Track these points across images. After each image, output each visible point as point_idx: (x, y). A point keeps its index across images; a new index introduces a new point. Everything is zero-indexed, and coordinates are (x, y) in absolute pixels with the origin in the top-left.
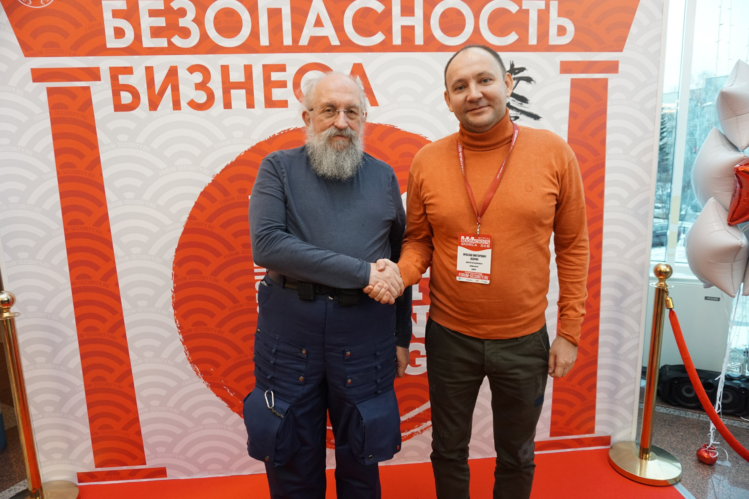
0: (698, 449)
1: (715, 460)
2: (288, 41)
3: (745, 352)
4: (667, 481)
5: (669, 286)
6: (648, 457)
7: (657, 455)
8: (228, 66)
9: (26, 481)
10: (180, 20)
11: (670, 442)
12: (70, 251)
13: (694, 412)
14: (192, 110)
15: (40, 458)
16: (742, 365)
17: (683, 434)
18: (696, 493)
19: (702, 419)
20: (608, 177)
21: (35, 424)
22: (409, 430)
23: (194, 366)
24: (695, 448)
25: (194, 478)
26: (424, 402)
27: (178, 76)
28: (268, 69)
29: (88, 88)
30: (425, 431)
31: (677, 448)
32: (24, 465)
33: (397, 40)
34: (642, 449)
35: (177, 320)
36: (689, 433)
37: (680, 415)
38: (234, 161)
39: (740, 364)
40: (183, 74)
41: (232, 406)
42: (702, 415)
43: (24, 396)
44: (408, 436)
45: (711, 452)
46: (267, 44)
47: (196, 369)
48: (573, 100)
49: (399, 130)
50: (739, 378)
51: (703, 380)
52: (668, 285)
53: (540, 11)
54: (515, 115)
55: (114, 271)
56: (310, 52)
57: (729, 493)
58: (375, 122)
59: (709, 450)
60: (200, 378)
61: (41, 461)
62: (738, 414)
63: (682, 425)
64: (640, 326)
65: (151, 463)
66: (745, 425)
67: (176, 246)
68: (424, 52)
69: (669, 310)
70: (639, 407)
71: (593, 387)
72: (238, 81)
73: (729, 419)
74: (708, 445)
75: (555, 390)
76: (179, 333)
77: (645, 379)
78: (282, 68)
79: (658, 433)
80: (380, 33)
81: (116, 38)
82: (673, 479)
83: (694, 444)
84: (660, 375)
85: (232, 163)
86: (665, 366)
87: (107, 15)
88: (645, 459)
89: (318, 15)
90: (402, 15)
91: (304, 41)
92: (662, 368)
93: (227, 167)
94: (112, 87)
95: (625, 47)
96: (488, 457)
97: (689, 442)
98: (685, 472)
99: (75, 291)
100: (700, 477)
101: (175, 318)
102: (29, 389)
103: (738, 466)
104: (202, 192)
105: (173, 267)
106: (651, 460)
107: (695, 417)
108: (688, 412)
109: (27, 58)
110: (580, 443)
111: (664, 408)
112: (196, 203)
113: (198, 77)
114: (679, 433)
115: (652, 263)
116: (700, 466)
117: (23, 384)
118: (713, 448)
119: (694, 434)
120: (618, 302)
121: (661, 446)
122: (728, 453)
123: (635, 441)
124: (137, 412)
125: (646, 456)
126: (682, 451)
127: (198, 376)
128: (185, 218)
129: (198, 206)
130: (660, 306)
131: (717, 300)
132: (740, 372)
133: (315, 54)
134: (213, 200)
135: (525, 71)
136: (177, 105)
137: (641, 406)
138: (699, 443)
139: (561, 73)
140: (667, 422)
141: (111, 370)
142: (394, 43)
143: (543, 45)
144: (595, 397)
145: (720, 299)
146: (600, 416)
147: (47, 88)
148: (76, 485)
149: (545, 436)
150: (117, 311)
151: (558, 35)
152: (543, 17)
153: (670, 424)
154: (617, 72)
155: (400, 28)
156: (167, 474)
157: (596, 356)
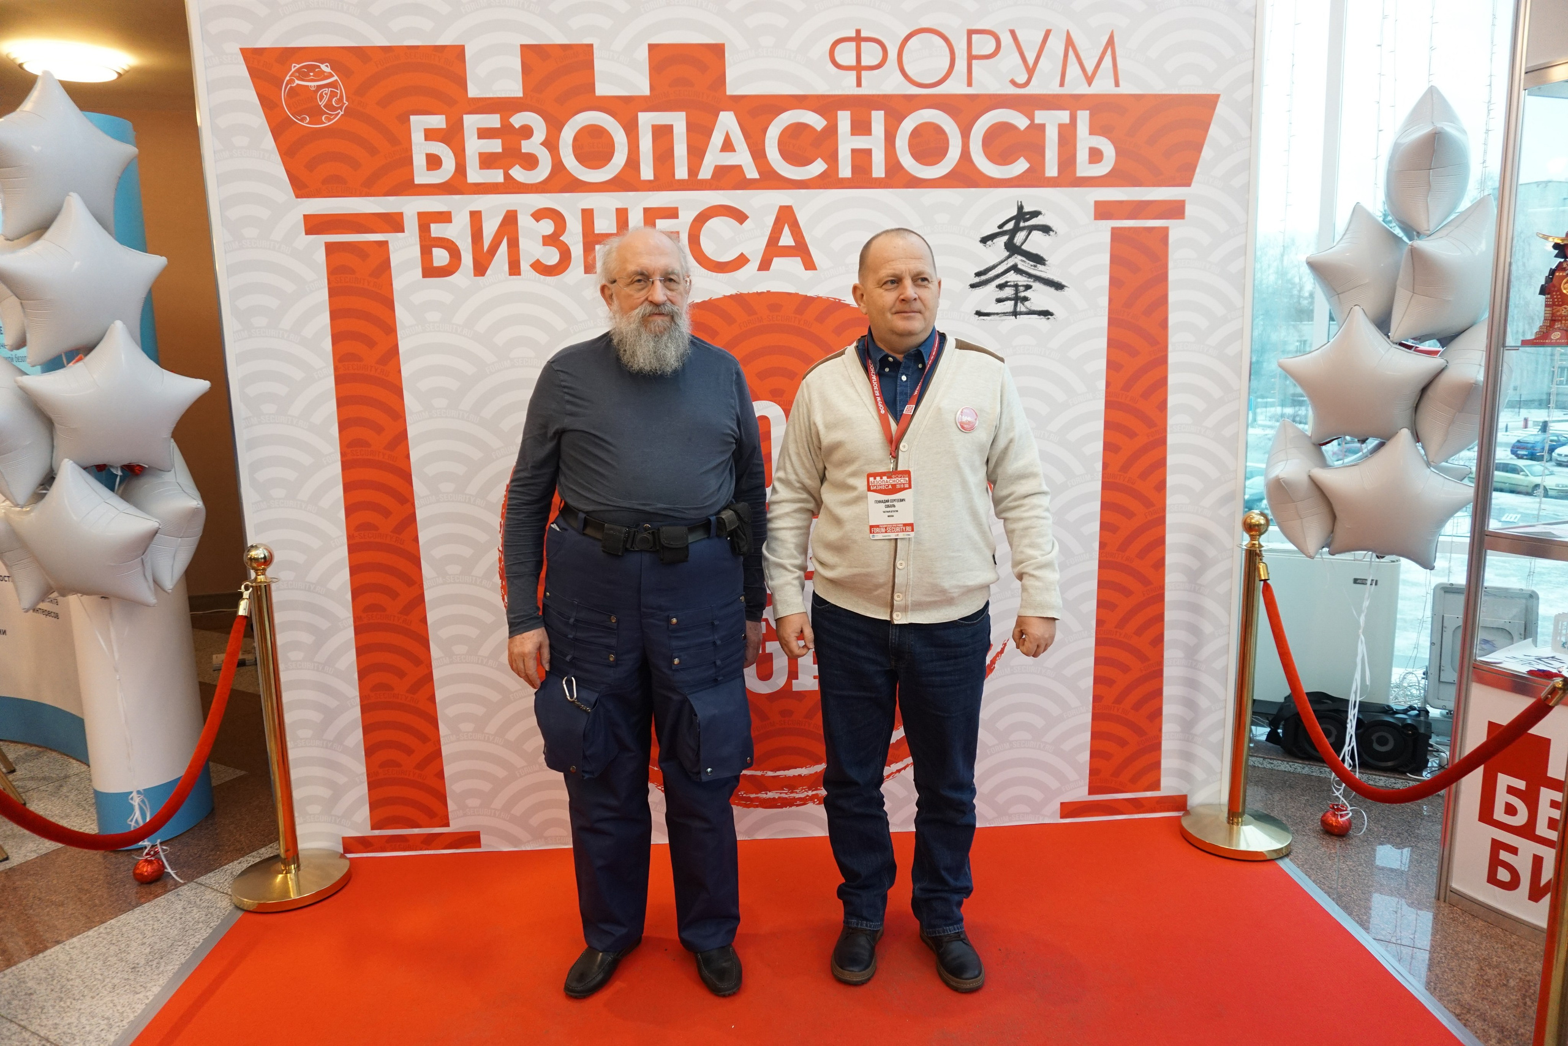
0: (1324, 815)
1: (1349, 828)
2: (681, 172)
5: (1265, 547)
6: (1241, 822)
7: (1255, 819)
8: (592, 210)
10: (523, 142)
12: (347, 488)
14: (538, 275)
20: (1174, 379)
25: (524, 849)
27: (517, 224)
28: (651, 214)
29: (386, 243)
33: (845, 171)
34: (1233, 813)
35: (506, 597)
36: (1319, 798)
40: (525, 221)
46: (652, 178)
48: (1114, 259)
50: (1405, 712)
53: (1061, 127)
54: (1025, 283)
55: (412, 518)
56: (715, 190)
58: (811, 293)
59: (1339, 813)
62: (1400, 769)
64: (1229, 615)
65: (457, 824)
67: (508, 481)
68: (887, 188)
69: (1262, 583)
71: (1157, 714)
72: (607, 232)
73: (1388, 777)
74: (1337, 806)
75: (1096, 717)
78: (672, 213)
80: (819, 159)
81: (428, 169)
82: (1273, 851)
87: (417, 137)
88: (1236, 825)
89: (727, 136)
90: (852, 134)
91: (705, 173)
94: (420, 241)
95: (1194, 179)
97: (1317, 808)
98: (1295, 846)
99: (352, 549)
100: (1321, 851)
102: (286, 697)
106: (1246, 825)
109: (299, 200)
110: (1137, 805)
113: (547, 227)
116: (1324, 837)
118: (1345, 810)
120: (1194, 576)
124: (438, 742)
125: (1238, 820)
130: (1250, 579)
133: (722, 192)
135: (1040, 217)
136: (514, 268)
139: (1096, 219)
141: (401, 674)
142: (841, 175)
143: (1068, 178)
144: (1160, 730)
145: (1379, 583)
146: (1169, 762)
147: (326, 243)
148: (342, 856)
149: (1080, 793)
150: (414, 581)
151: (1091, 162)
152: (1067, 135)
153: (1291, 786)
154: (1184, 218)
155: (849, 153)
156: (482, 842)
157: (1160, 663)
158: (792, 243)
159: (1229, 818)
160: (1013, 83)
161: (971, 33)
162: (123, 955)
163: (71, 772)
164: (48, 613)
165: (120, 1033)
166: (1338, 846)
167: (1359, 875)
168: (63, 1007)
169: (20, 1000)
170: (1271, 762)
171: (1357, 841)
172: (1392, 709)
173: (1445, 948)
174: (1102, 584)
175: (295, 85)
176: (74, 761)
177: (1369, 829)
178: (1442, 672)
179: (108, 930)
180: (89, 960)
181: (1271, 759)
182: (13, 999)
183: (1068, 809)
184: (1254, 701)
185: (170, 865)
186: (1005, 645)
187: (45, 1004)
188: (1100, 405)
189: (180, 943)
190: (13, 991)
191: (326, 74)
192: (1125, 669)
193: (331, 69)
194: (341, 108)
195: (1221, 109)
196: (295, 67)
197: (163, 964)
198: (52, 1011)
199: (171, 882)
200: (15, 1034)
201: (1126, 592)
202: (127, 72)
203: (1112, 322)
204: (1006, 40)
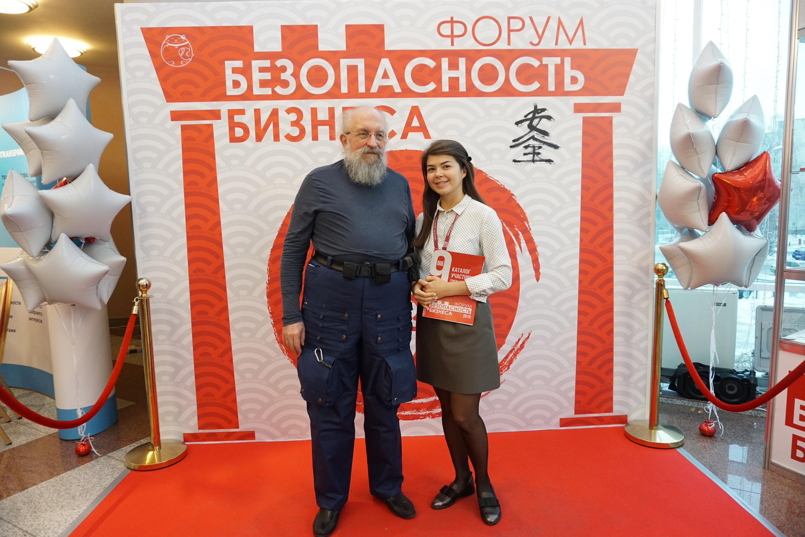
2: (362, 89)
5: (665, 282)
6: (656, 429)
7: (664, 427)
8: (316, 108)
10: (282, 74)
12: (190, 250)
14: (288, 141)
17: (693, 418)
20: (615, 195)
23: (281, 345)
25: (278, 441)
27: (278, 115)
29: (212, 125)
33: (445, 88)
34: (652, 424)
36: (698, 418)
40: (282, 114)
46: (347, 92)
48: (585, 133)
50: (743, 373)
53: (556, 66)
54: (538, 145)
55: (222, 266)
56: (379, 98)
64: (648, 319)
65: (243, 427)
67: (272, 247)
68: (467, 97)
69: (665, 300)
71: (610, 372)
72: (324, 119)
75: (578, 373)
76: (271, 317)
80: (432, 82)
81: (234, 88)
82: (675, 444)
87: (228, 71)
88: (654, 430)
89: (385, 69)
90: (449, 70)
91: (374, 89)
94: (229, 124)
95: (626, 92)
96: (522, 430)
97: (697, 423)
99: (191, 282)
100: (699, 444)
101: (268, 305)
106: (659, 430)
109: (168, 103)
110: (601, 420)
111: (679, 400)
113: (293, 117)
116: (702, 437)
120: (628, 298)
124: (234, 383)
125: (655, 427)
126: (689, 428)
127: (284, 354)
128: (279, 225)
130: (659, 298)
131: (723, 306)
133: (383, 99)
135: (546, 111)
136: (276, 138)
139: (575, 112)
141: (215, 347)
142: (443, 90)
143: (560, 91)
144: (612, 380)
145: (727, 305)
146: (616, 398)
147: (181, 125)
148: (183, 443)
149: (570, 413)
150: (223, 299)
151: (572, 83)
152: (559, 70)
153: (683, 413)
154: (620, 112)
155: (448, 79)
156: (256, 437)
157: (612, 344)
158: (419, 125)
159: (650, 426)
160: (531, 43)
161: (509, 18)
162: (68, 491)
163: (46, 402)
164: (37, 320)
165: (64, 529)
166: (709, 441)
167: (721, 456)
168: (35, 516)
169: (14, 512)
170: (672, 400)
171: (719, 439)
172: (736, 371)
173: (770, 493)
174: (580, 302)
175: (167, 46)
176: (48, 397)
177: (725, 434)
178: (762, 352)
179: (61, 479)
180: (50, 493)
181: (671, 398)
182: (11, 512)
183: (564, 422)
184: (662, 368)
185: (94, 447)
186: (530, 334)
187: (27, 514)
188: (579, 208)
189: (98, 485)
190: (10, 508)
191: (183, 40)
192: (593, 347)
193: (186, 38)
194: (190, 57)
195: (639, 56)
196: (168, 37)
197: (88, 495)
198: (30, 518)
199: (94, 455)
200: (10, 529)
201: (593, 306)
202: (85, 52)
203: (584, 165)
204: (528, 22)
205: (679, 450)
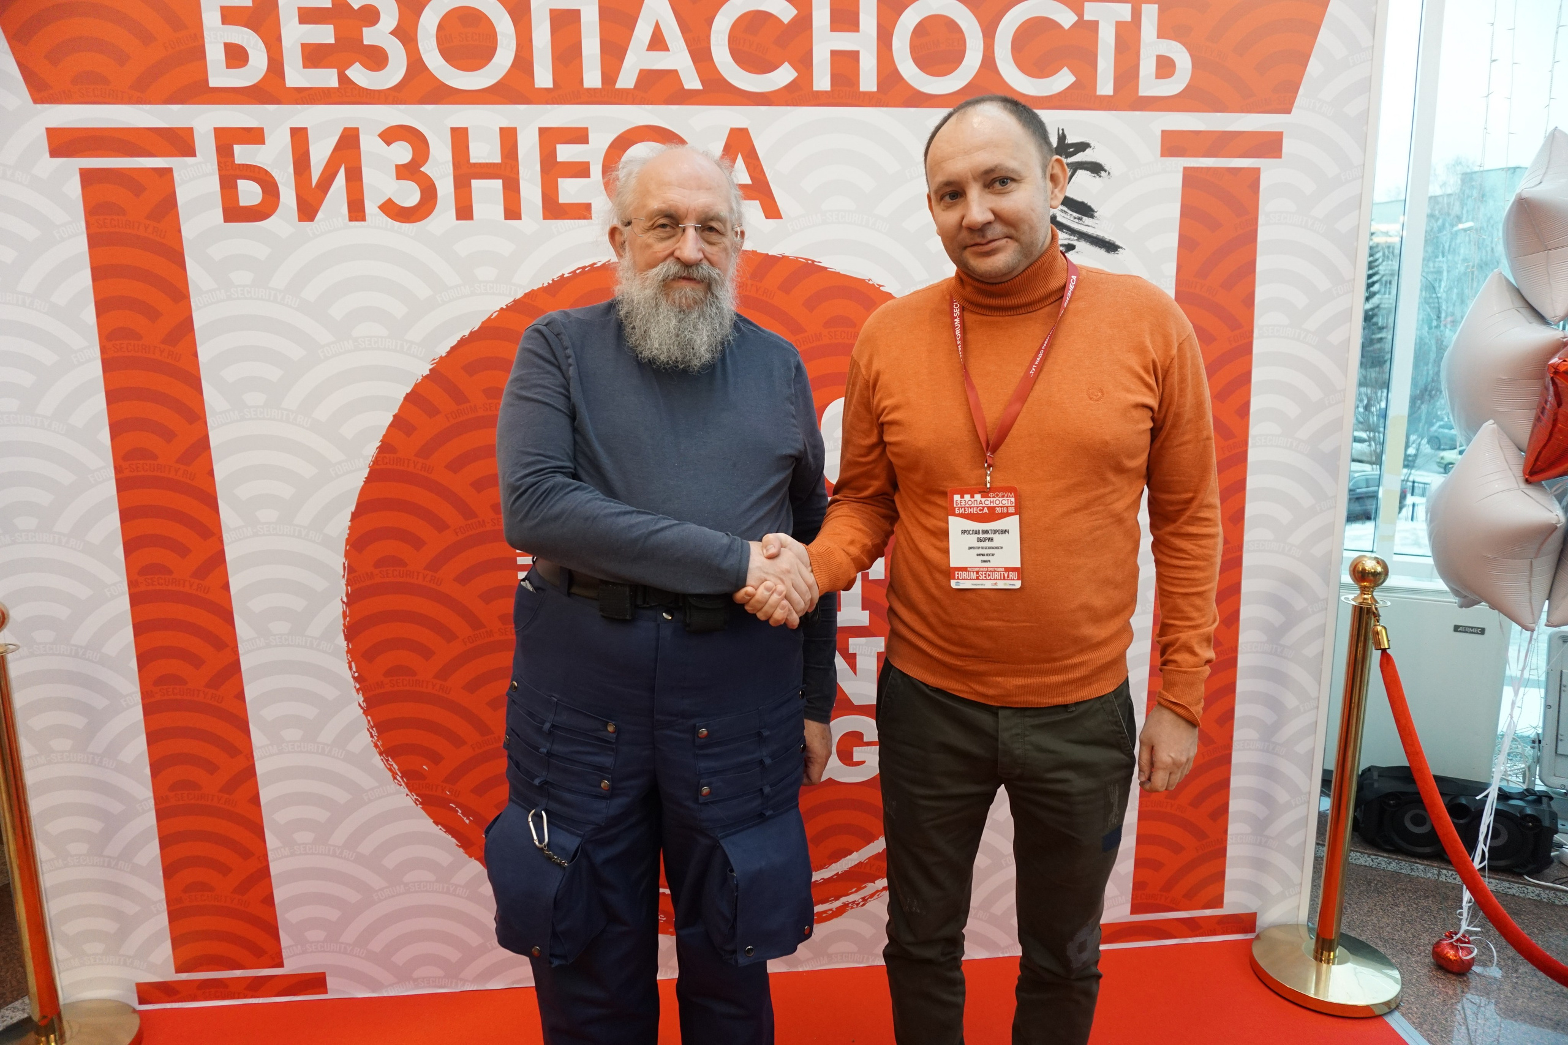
0: (1435, 942)
1: (1471, 962)
2: (592, 78)
3: (1534, 742)
4: (1371, 1007)
5: (1381, 603)
6: (1332, 957)
7: (1351, 953)
8: (466, 130)
9: (26, 999)
10: (364, 29)
11: (1379, 927)
12: (126, 516)
13: (1428, 865)
14: (389, 220)
15: (58, 952)
16: (1529, 768)
17: (1405, 909)
18: (1430, 1033)
19: (1444, 880)
20: (1258, 375)
21: (48, 879)
22: (837, 898)
23: (387, 761)
24: (1429, 939)
25: (385, 994)
26: (870, 839)
27: (359, 147)
28: (550, 137)
29: (169, 171)
30: (870, 901)
31: (1393, 939)
32: (23, 966)
33: (822, 81)
34: (1321, 939)
35: (353, 663)
36: (1417, 908)
37: (1400, 871)
38: (476, 329)
39: (1523, 766)
40: (370, 145)
41: (466, 844)
42: (1444, 872)
43: (26, 821)
44: (834, 910)
45: (1461, 948)
46: (551, 85)
47: (392, 765)
48: (1187, 212)
49: (826, 268)
50: (1522, 796)
51: (1448, 798)
52: (1379, 601)
53: (1119, 25)
55: (218, 559)
56: (640, 104)
57: (1498, 1033)
58: (774, 251)
59: (1459, 944)
60: (401, 785)
61: (60, 958)
62: (1517, 870)
63: (1403, 892)
64: (1320, 685)
65: (294, 964)
66: (1532, 893)
67: (353, 508)
68: (880, 106)
69: (1380, 651)
70: (1315, 854)
71: (1222, 811)
72: (487, 161)
73: (1499, 879)
74: (1456, 934)
75: (1142, 816)
76: (358, 690)
77: (1329, 796)
78: (580, 136)
79: (1353, 908)
80: (786, 64)
81: (228, 67)
82: (1383, 1004)
83: (1427, 931)
84: (1360, 788)
85: (471, 333)
86: (1369, 769)
87: (211, 18)
88: (1327, 961)
89: (657, 27)
90: (832, 30)
91: (626, 80)
92: (1364, 772)
93: (462, 342)
94: (219, 169)
95: (1296, 104)
96: (1001, 955)
97: (1418, 926)
98: (1408, 988)
99: (136, 600)
100: (1439, 998)
101: (348, 659)
102: (36, 806)
103: (1517, 978)
104: (407, 394)
105: (346, 550)
106: (1338, 964)
107: (1429, 875)
108: (1416, 865)
109: (39, 106)
110: (1193, 927)
111: (1366, 856)
112: (394, 416)
113: (402, 153)
114: (1396, 908)
115: (1346, 554)
116: (1439, 977)
117: (24, 796)
118: (1467, 940)
119: (1428, 910)
120: (1275, 634)
121: (1361, 936)
122: (1498, 949)
123: (1306, 924)
124: (266, 856)
125: (1329, 955)
126: (1404, 945)
127: (395, 781)
128: (371, 449)
129: (398, 422)
130: (1361, 645)
131: (1478, 633)
132: (1524, 782)
133: (651, 106)
134: (432, 411)
135: (1088, 150)
136: (357, 211)
137: (1319, 851)
138: (1439, 929)
139: (1162, 155)
140: (1372, 885)
141: (211, 768)
142: (815, 88)
143: (1127, 97)
144: (1226, 832)
145: (1486, 632)
146: (1233, 873)
147: (81, 169)
148: (135, 1008)
149: (1120, 911)
150: (225, 644)
151: (1158, 76)
152: (1128, 38)
153: (1378, 890)
154: (1280, 157)
155: (829, 55)
156: (328, 987)
157: (1229, 747)
158: (749, 181)
159: (1316, 951)
172: (1504, 792)
178: (1560, 743)
195: (1336, 7)
205: (1389, 1019)
